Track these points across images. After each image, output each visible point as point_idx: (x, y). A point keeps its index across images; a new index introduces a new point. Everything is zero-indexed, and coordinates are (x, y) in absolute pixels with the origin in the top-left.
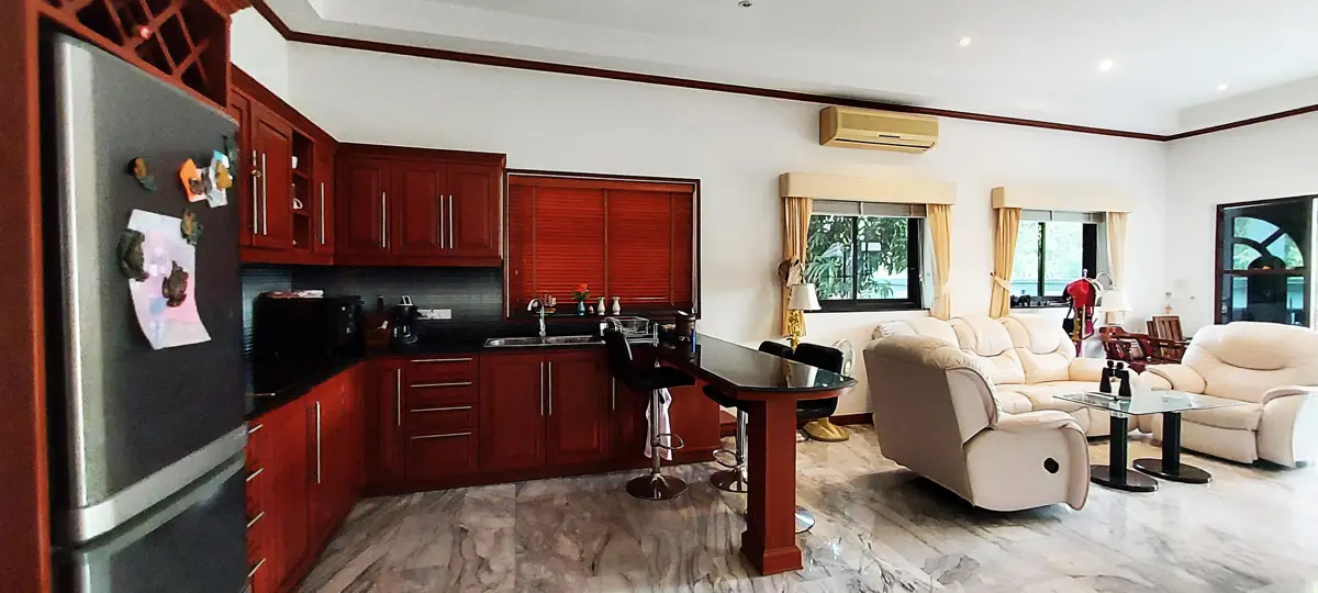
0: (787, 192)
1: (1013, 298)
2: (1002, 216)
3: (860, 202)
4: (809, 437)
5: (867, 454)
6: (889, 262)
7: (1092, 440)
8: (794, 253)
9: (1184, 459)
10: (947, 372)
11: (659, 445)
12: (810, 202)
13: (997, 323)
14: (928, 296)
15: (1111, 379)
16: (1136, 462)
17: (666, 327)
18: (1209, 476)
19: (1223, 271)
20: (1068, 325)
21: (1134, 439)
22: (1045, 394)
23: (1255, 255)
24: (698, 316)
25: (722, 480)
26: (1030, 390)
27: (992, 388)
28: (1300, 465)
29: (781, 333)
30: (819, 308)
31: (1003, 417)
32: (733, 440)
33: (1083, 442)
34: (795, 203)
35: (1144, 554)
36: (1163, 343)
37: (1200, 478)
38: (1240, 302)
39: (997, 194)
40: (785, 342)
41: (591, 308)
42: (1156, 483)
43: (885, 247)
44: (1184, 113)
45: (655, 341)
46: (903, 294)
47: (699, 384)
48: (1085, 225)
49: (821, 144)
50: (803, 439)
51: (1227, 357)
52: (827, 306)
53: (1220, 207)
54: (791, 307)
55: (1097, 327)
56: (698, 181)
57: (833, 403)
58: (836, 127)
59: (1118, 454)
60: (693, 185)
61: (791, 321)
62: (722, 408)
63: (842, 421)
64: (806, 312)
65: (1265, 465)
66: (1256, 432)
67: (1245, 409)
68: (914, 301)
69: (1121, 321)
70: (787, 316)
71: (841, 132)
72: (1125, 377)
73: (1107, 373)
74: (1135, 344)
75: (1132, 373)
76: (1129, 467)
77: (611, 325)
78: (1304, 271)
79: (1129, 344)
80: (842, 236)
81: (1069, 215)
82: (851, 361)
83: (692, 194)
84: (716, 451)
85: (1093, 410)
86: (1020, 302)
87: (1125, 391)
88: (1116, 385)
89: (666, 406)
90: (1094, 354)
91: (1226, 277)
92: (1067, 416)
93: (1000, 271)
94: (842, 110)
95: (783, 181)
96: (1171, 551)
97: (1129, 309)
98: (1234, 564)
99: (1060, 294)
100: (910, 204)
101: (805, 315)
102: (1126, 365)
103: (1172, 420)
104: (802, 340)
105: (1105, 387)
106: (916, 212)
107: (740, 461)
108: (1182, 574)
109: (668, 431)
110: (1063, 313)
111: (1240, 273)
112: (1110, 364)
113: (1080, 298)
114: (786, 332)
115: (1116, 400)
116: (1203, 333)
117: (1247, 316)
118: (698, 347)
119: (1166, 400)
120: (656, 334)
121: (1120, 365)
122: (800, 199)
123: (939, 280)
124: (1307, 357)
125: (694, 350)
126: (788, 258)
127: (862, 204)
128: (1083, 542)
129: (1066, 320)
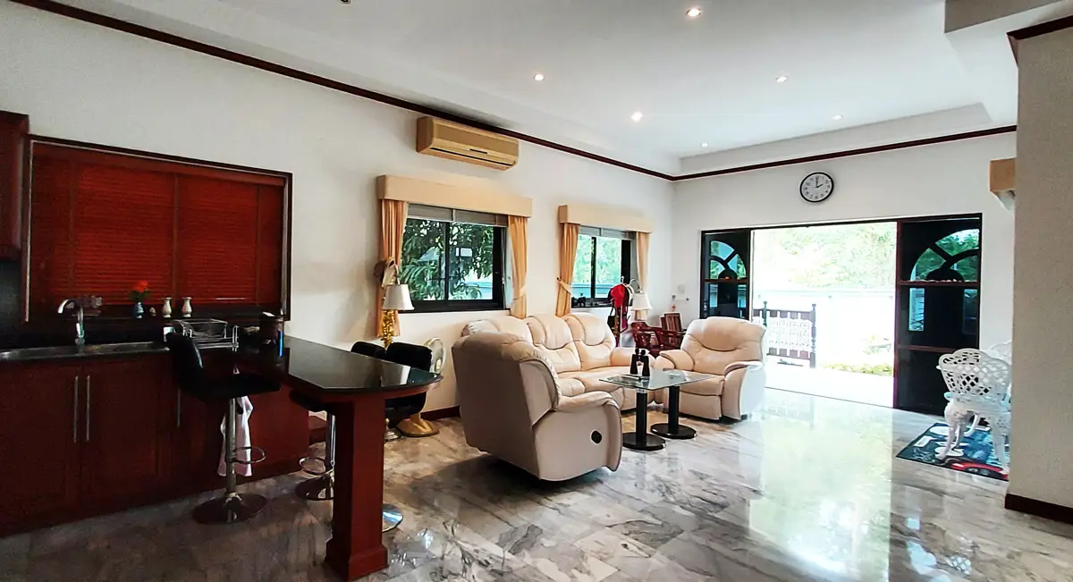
0: (384, 194)
1: (573, 299)
2: (566, 230)
3: (452, 209)
4: (403, 434)
5: (453, 445)
6: (478, 266)
7: (625, 413)
8: (390, 255)
9: (682, 421)
10: (521, 365)
11: (235, 460)
12: (406, 206)
13: (561, 321)
14: (509, 298)
15: (637, 363)
16: (652, 427)
17: (249, 329)
18: (695, 432)
19: (705, 279)
20: (611, 321)
21: (651, 409)
22: (594, 378)
23: (721, 268)
24: (287, 317)
25: (308, 491)
26: (584, 375)
27: (555, 376)
28: (744, 417)
29: (375, 334)
30: (413, 308)
31: (563, 400)
32: (323, 445)
33: (618, 414)
34: (391, 206)
35: (654, 498)
36: (668, 334)
37: (689, 434)
38: (714, 303)
39: (562, 211)
40: (379, 343)
41: (153, 310)
42: (664, 441)
43: (475, 252)
44: (684, 160)
45: (234, 345)
46: (488, 295)
47: (285, 391)
48: (623, 241)
49: (418, 150)
50: (395, 437)
51: (706, 342)
52: (420, 306)
53: (703, 232)
54: (384, 308)
55: (629, 322)
56: (290, 175)
57: (422, 398)
58: (432, 136)
59: (641, 423)
60: (284, 179)
61: (385, 321)
62: (311, 413)
63: (432, 416)
64: (401, 312)
65: (727, 421)
66: (721, 396)
67: (715, 379)
68: (497, 302)
69: (644, 318)
70: (381, 316)
71: (437, 142)
72: (646, 360)
73: (635, 358)
74: (653, 335)
75: (651, 358)
76: (648, 432)
77: (179, 329)
78: (746, 280)
79: (649, 335)
80: (437, 241)
81: (611, 232)
82: (441, 359)
83: (282, 188)
84: (303, 460)
85: (626, 389)
86: (579, 303)
87: (646, 372)
88: (640, 369)
89: (246, 416)
90: (627, 345)
91: (707, 283)
92: (609, 395)
93: (564, 275)
94: (437, 122)
95: (380, 183)
96: (671, 493)
97: (650, 307)
98: (708, 496)
99: (606, 296)
100: (495, 215)
101: (400, 316)
102: (647, 351)
103: (674, 391)
104: (395, 340)
105: (634, 370)
106: (500, 223)
107: (328, 467)
108: (678, 509)
109: (248, 444)
110: (607, 312)
111: (714, 282)
112: (637, 351)
113: (619, 299)
114: (380, 333)
115: (640, 379)
116: (695, 326)
117: (718, 313)
118: (287, 351)
119: (672, 377)
120: (235, 338)
121: (643, 352)
122: (396, 202)
123: (518, 283)
124: (745, 340)
125: (281, 354)
126: (383, 259)
127: (454, 211)
128: (617, 496)
129: (610, 318)
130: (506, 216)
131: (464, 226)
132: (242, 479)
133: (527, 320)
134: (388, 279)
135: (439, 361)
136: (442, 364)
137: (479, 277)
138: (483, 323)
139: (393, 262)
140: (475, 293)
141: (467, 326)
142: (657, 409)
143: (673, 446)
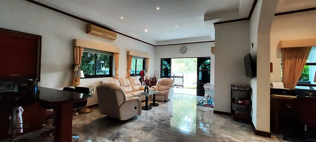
0: (75, 45)
1: (131, 74)
2: (129, 57)
6: (106, 66)
7: (143, 101)
8: (77, 62)
9: (156, 102)
10: (116, 91)
12: (82, 48)
13: (128, 79)
14: (114, 74)
15: (146, 89)
16: (149, 104)
18: (159, 104)
19: (161, 70)
20: (140, 79)
21: (149, 100)
22: (136, 93)
23: (165, 67)
26: (133, 93)
27: (125, 93)
28: (169, 100)
30: (84, 77)
31: (127, 99)
33: (141, 102)
35: (149, 121)
36: (153, 82)
37: (157, 105)
38: (163, 75)
39: (128, 52)
42: (152, 107)
43: (105, 62)
44: (157, 42)
46: (108, 73)
48: (143, 60)
49: (87, 33)
51: (162, 83)
52: (87, 76)
53: (161, 59)
54: (75, 77)
55: (144, 79)
56: (41, 36)
57: (86, 102)
58: (91, 30)
60: (39, 37)
61: (75, 81)
65: (166, 101)
66: (164, 96)
67: (163, 92)
68: (111, 75)
69: (148, 78)
70: (74, 79)
72: (148, 88)
73: (145, 88)
74: (150, 82)
76: (148, 105)
78: (170, 70)
80: (93, 59)
81: (140, 58)
83: (38, 40)
84: (44, 125)
85: (143, 96)
87: (148, 91)
88: (146, 91)
89: (20, 114)
90: (144, 85)
91: (162, 70)
92: (139, 97)
93: (129, 68)
94: (93, 26)
95: (74, 41)
96: (153, 119)
97: (149, 76)
98: (161, 118)
99: (139, 73)
100: (110, 52)
101: (80, 80)
102: (148, 86)
103: (154, 95)
105: (145, 91)
106: (111, 54)
108: (154, 123)
110: (139, 77)
111: (163, 70)
112: (146, 86)
114: (74, 84)
115: (146, 93)
116: (159, 80)
117: (164, 77)
118: (38, 91)
119: (154, 92)
120: (16, 88)
121: (147, 86)
122: (79, 47)
123: (116, 70)
124: (170, 83)
125: (36, 92)
126: (75, 63)
127: (98, 51)
128: (140, 122)
129: (140, 78)
130: (113, 53)
131: (101, 55)
132: (19, 134)
133: (119, 80)
134: (76, 69)
135: (93, 91)
136: (93, 92)
137: (106, 69)
138: (106, 81)
139: (78, 64)
140: (105, 73)
141: (101, 82)
142: (151, 100)
143: (154, 108)
